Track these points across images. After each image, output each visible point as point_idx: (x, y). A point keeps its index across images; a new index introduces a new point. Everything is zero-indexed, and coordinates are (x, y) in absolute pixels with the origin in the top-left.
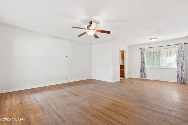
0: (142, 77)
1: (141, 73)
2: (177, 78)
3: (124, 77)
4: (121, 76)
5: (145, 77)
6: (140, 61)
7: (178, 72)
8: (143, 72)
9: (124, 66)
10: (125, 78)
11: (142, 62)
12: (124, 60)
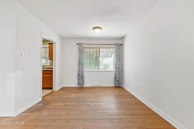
0: (79, 85)
1: (79, 79)
2: (115, 82)
3: (52, 88)
4: (45, 86)
5: (83, 84)
6: (78, 61)
7: (115, 74)
8: (81, 77)
9: (53, 70)
10: (54, 89)
11: (80, 64)
12: (52, 59)
